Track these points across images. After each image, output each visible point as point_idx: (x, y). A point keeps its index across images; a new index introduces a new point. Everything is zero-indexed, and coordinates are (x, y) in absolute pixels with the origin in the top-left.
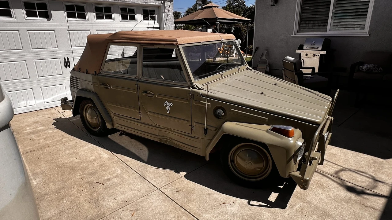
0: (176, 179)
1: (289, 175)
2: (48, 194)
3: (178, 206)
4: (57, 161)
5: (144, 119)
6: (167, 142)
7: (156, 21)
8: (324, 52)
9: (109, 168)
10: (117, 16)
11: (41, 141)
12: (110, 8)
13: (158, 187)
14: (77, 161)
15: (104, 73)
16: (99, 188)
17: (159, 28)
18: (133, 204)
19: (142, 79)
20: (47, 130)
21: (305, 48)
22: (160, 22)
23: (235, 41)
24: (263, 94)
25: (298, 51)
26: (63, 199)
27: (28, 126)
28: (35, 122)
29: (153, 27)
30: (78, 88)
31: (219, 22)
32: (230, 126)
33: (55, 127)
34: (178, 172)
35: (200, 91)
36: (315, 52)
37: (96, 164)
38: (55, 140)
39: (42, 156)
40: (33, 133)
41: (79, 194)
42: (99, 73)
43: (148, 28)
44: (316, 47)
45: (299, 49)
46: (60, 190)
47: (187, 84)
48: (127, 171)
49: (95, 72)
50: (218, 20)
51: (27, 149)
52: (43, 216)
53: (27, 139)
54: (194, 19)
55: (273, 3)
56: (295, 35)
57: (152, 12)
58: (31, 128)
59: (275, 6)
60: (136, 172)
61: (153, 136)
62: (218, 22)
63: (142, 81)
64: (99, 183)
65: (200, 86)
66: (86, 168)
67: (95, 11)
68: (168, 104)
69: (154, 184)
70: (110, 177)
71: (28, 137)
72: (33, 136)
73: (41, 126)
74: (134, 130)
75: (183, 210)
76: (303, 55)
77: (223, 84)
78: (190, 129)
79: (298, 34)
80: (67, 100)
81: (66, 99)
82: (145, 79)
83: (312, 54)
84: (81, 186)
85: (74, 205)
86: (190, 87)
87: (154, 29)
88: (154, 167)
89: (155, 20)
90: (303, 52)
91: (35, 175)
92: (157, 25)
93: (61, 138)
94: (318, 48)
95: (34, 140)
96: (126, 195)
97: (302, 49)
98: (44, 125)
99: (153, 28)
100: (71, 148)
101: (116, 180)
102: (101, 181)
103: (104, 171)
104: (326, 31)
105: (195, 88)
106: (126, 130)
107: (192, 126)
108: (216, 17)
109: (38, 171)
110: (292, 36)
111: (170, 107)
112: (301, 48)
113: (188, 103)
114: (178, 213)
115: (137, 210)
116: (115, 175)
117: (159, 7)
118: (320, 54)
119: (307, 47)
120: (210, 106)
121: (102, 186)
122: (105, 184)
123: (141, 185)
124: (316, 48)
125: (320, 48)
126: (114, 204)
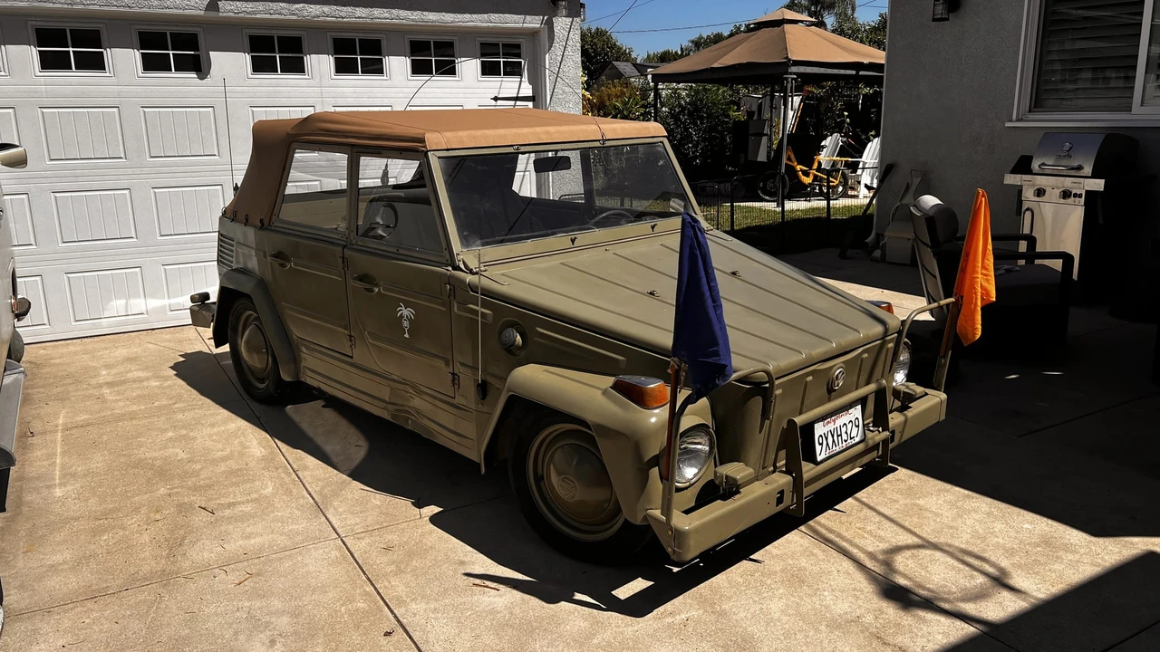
0: (401, 521)
1: (646, 517)
2: (76, 519)
3: (364, 577)
4: (135, 451)
5: (360, 355)
6: (410, 422)
7: (525, 78)
8: (1098, 185)
9: (249, 481)
10: (397, 65)
11: (121, 404)
12: (378, 42)
13: (341, 533)
14: (182, 455)
15: (279, 225)
16: (200, 518)
17: (532, 99)
18: (256, 561)
19: (354, 242)
20: (147, 379)
21: (1035, 165)
22: (536, 81)
23: (662, 142)
24: (653, 294)
25: (1011, 179)
26: (104, 531)
27: (107, 366)
28: (129, 360)
29: (515, 95)
30: (231, 266)
31: (795, 74)
32: (535, 377)
33: (176, 375)
34: (419, 504)
35: (469, 278)
36: (1068, 183)
37: (222, 467)
38: (156, 404)
39: (105, 438)
40: (110, 384)
41: (145, 527)
42: (269, 225)
43: (496, 99)
44: (1075, 164)
45: (1014, 171)
46: (105, 515)
47: (444, 257)
48: (289, 492)
49: (261, 221)
50: (794, 69)
51: (79, 419)
52: (43, 559)
53: (90, 396)
54: (716, 65)
55: (940, 9)
56: (1018, 120)
57: (513, 49)
58: (114, 371)
59: (947, 19)
60: (310, 494)
61: (376, 402)
62: (791, 73)
63: (355, 247)
64: (204, 509)
65: (473, 264)
66: (196, 474)
67: (331, 49)
68: (406, 312)
69: (336, 526)
70: (239, 500)
71: (96, 392)
72: (106, 391)
73: (138, 370)
74: (338, 386)
75: (369, 588)
76: (1028, 194)
77: (562, 264)
78: (450, 383)
79: (1031, 116)
80: (208, 299)
81: (206, 296)
82: (359, 243)
83: (1058, 188)
84: (158, 511)
85: (122, 548)
86: (448, 265)
87: (518, 103)
88: (368, 488)
89: (520, 75)
90: (1028, 184)
91: (68, 476)
92: (527, 90)
93: (171, 402)
94: (1080, 168)
95: (105, 401)
96: (253, 541)
97: (1029, 171)
98: (146, 368)
99: (517, 99)
100: (184, 427)
101: (248, 508)
102: (211, 506)
103: (234, 484)
104: (1128, 109)
105: (458, 268)
106: (323, 387)
107: (453, 374)
108: (787, 58)
109: (79, 469)
110: (1008, 124)
111: (410, 320)
112: (1023, 166)
113: (441, 308)
114: (353, 592)
115: (259, 574)
116: (254, 496)
117: (533, 34)
118: (1086, 191)
119: (1043, 164)
120: (490, 319)
121: (210, 517)
122: (219, 513)
123: (304, 524)
124: (1073, 169)
125: (1088, 170)
126: (212, 555)
